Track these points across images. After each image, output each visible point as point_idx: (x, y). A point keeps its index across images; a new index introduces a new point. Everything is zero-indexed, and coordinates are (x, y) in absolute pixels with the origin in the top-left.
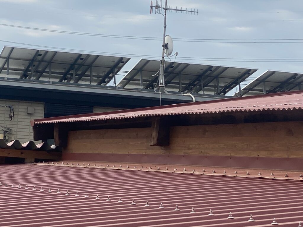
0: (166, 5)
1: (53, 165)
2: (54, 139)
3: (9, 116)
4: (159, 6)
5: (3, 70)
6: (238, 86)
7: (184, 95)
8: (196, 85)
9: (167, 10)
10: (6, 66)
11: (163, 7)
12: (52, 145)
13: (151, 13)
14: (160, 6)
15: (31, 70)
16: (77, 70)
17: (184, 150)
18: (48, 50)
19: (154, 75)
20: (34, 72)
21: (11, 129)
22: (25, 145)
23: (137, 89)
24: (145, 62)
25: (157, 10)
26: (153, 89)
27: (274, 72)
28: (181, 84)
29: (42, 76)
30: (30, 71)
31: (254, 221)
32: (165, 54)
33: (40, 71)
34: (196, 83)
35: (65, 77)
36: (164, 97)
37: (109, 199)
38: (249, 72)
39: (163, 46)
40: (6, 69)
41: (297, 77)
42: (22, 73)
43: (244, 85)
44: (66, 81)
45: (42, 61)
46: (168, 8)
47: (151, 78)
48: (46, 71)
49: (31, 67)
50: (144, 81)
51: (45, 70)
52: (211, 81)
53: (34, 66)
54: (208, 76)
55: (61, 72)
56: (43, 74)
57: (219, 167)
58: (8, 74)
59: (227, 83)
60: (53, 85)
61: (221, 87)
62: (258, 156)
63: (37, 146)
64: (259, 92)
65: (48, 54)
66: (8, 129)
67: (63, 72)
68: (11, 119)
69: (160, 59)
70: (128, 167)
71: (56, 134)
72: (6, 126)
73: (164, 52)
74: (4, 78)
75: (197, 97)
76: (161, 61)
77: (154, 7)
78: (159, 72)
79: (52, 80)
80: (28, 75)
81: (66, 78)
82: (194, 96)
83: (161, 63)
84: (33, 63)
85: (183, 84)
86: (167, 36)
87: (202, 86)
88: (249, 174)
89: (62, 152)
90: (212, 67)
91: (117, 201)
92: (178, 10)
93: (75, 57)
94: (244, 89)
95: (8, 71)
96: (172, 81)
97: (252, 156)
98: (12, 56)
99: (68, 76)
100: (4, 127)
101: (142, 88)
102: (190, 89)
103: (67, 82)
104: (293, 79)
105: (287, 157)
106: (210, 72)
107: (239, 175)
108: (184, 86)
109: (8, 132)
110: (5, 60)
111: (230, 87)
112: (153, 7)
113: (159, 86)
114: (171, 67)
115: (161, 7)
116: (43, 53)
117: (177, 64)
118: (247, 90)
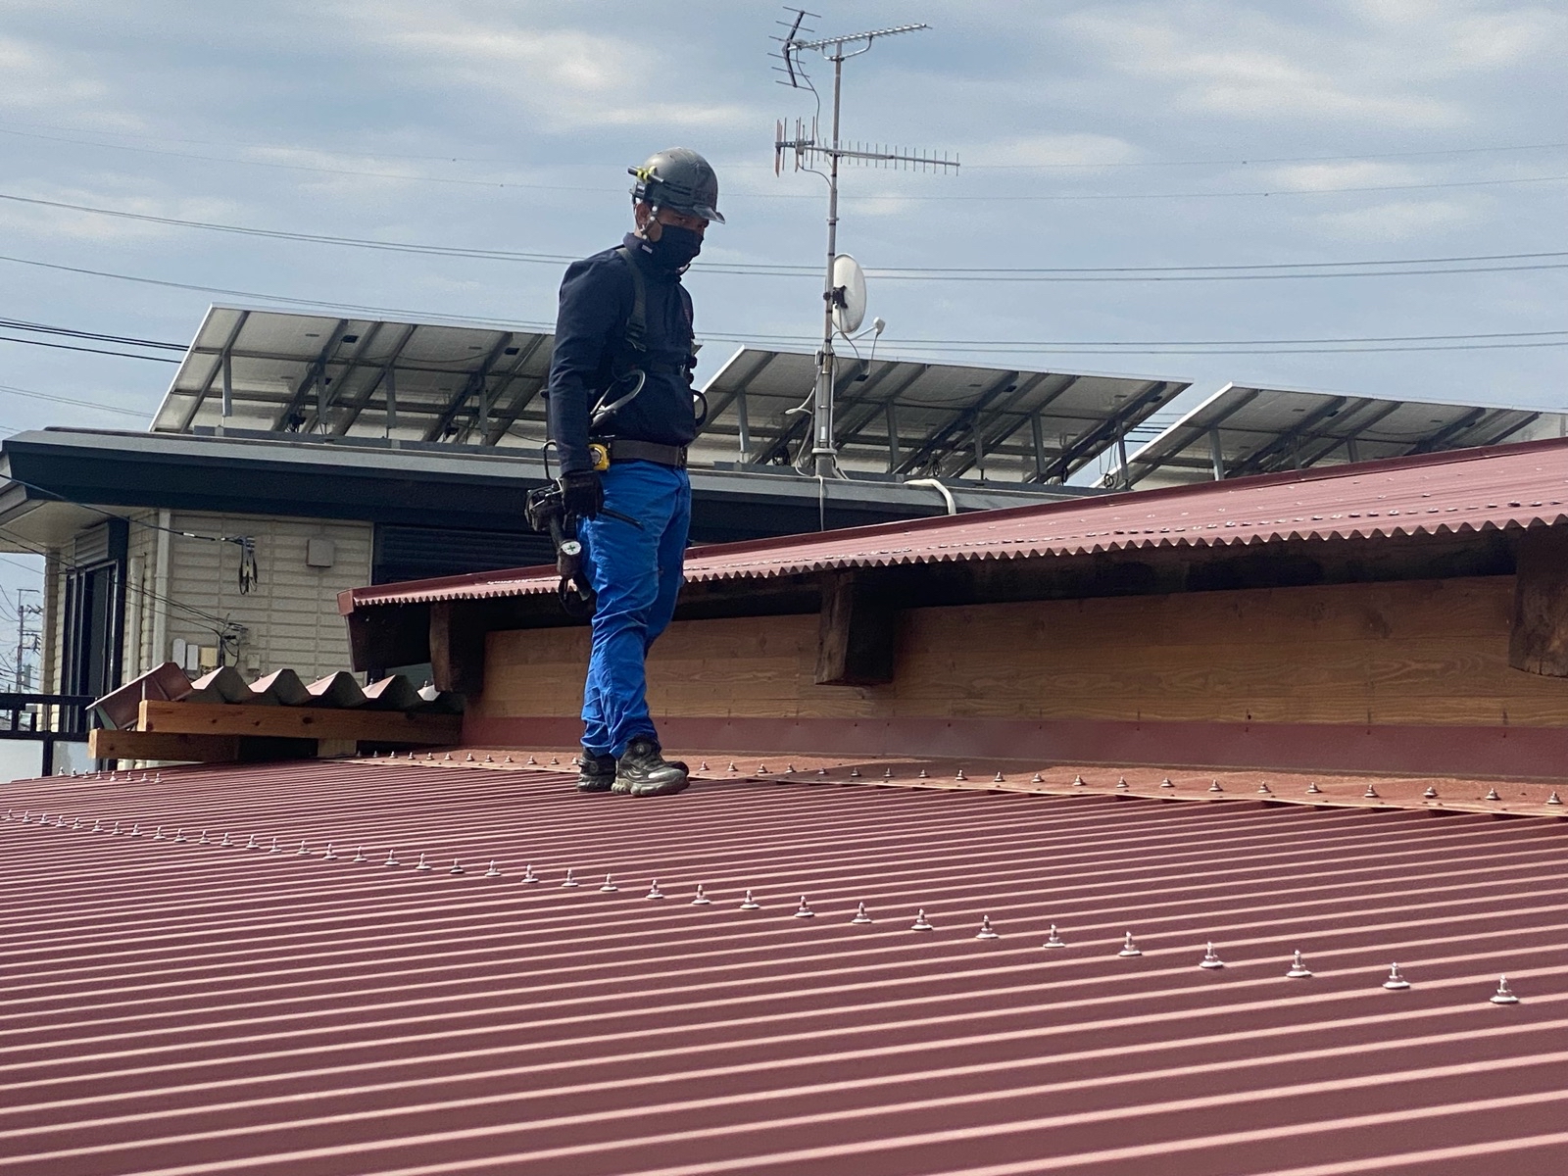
0: (836, 138)
1: (435, 764)
2: (429, 664)
3: (237, 578)
4: (810, 143)
5: (206, 400)
6: (1116, 445)
7: (911, 487)
8: (952, 447)
9: (839, 158)
10: (219, 384)
11: (823, 147)
12: (421, 688)
13: (777, 171)
14: (812, 143)
15: (317, 397)
16: (494, 395)
17: (951, 702)
18: (381, 318)
19: (793, 410)
20: (328, 405)
21: (245, 625)
22: (317, 688)
23: (730, 466)
24: (757, 358)
25: (800, 157)
26: (787, 462)
27: (1255, 393)
28: (894, 441)
29: (358, 422)
30: (314, 400)
31: (1310, 976)
32: (834, 329)
33: (352, 399)
34: (952, 439)
35: (449, 424)
36: (836, 494)
37: (705, 898)
38: (1157, 394)
39: (827, 296)
40: (219, 395)
41: (1342, 409)
42: (281, 408)
43: (1139, 443)
44: (452, 438)
45: (359, 361)
46: (846, 148)
47: (780, 420)
48: (373, 401)
49: (315, 385)
50: (754, 432)
51: (372, 397)
52: (1011, 432)
53: (328, 381)
54: (998, 412)
55: (431, 402)
56: (364, 411)
57: (1093, 766)
58: (229, 413)
59: (1071, 439)
60: (405, 454)
61: (1050, 452)
62: (1248, 720)
63: (365, 690)
64: (1195, 470)
65: (383, 333)
66: (232, 627)
67: (441, 402)
68: (244, 588)
69: (818, 347)
70: (734, 767)
71: (438, 645)
72: (224, 617)
73: (829, 323)
74: (213, 428)
75: (960, 491)
76: (822, 355)
77: (791, 146)
78: (813, 397)
79: (397, 435)
80: (304, 414)
81: (453, 425)
82: (950, 490)
83: (822, 364)
84: (323, 369)
85: (905, 442)
86: (843, 259)
87: (979, 450)
88: (1221, 790)
89: (462, 713)
90: (1014, 374)
91: (738, 905)
92: (884, 157)
93: (488, 344)
94: (1138, 460)
95: (228, 403)
96: (862, 432)
97: (1222, 719)
98: (241, 343)
99: (461, 418)
100: (218, 619)
101: (746, 460)
102: (930, 462)
103: (457, 439)
104: (1327, 419)
105: (1367, 720)
106: (1009, 394)
107: (1183, 795)
108: (907, 450)
109: (234, 637)
110: (213, 358)
111: (1085, 452)
112: (786, 145)
113: (815, 450)
114: (858, 380)
115: (816, 146)
116: (361, 332)
117: (880, 366)
118: (1149, 463)
